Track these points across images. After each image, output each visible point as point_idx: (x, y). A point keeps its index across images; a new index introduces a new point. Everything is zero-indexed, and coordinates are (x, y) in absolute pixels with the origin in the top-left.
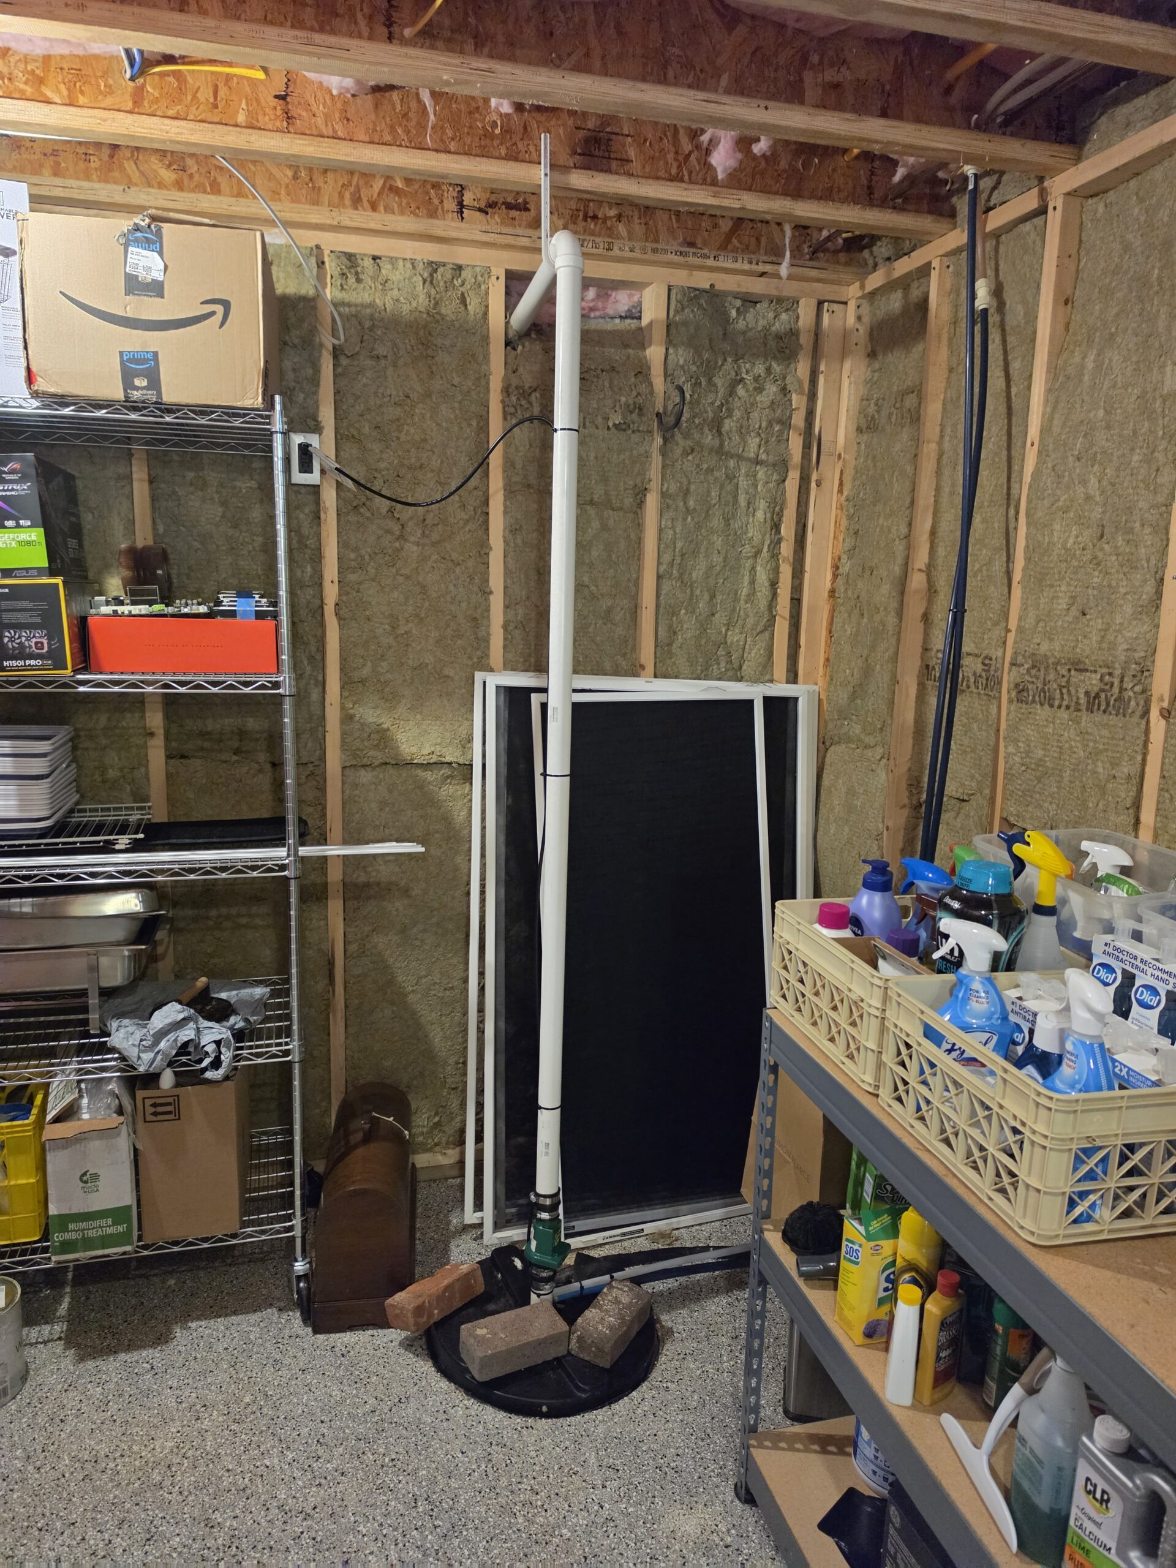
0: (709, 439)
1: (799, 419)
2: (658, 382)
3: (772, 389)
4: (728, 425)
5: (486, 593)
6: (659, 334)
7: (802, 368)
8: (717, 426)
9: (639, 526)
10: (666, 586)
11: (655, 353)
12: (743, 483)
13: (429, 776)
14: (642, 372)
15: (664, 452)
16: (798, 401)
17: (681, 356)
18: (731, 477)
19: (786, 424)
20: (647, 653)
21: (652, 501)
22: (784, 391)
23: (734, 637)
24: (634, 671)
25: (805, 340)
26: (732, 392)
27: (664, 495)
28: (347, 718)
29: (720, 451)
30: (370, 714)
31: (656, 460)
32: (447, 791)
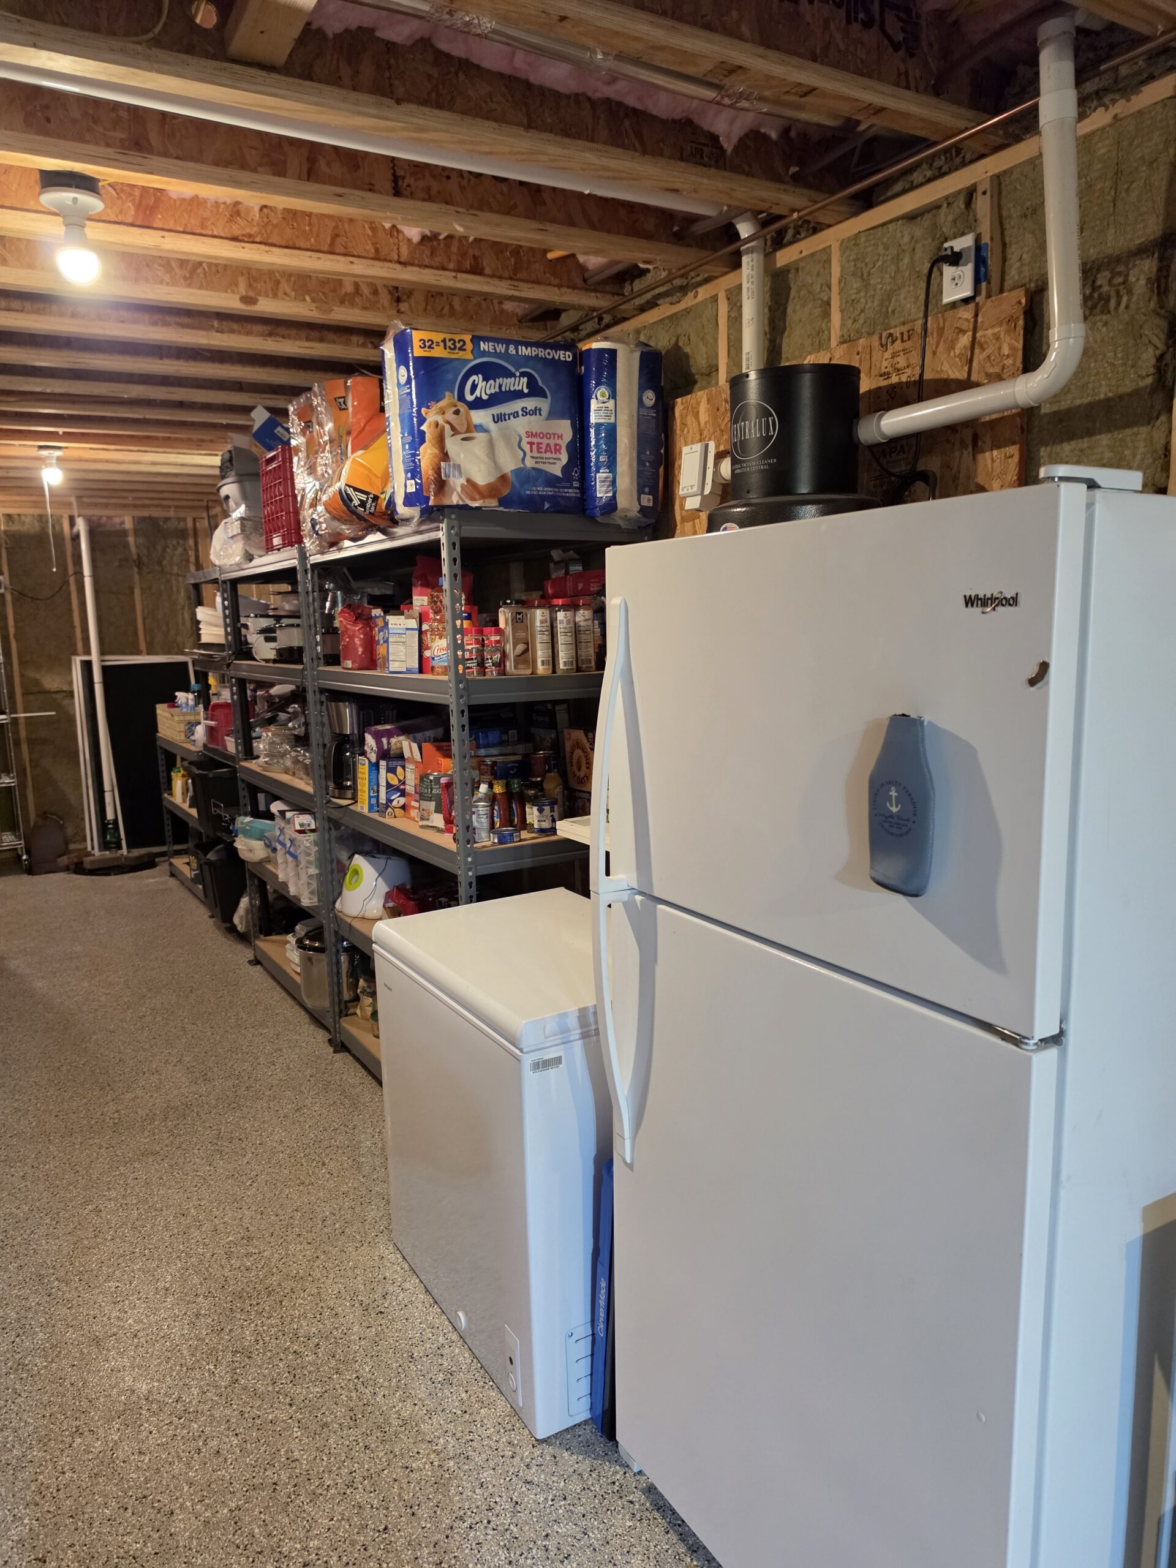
0: (157, 568)
1: (192, 559)
2: (133, 550)
3: (180, 550)
4: (164, 563)
5: (73, 627)
6: (131, 533)
7: (191, 542)
8: (160, 563)
9: (133, 600)
10: (147, 621)
11: (131, 539)
12: (174, 582)
13: (57, 696)
14: (126, 546)
15: (139, 573)
16: (191, 553)
17: (141, 540)
18: (168, 581)
19: (188, 561)
20: (143, 646)
21: (137, 592)
22: (185, 550)
23: (179, 639)
24: (139, 653)
25: (191, 532)
26: (164, 550)
27: (142, 589)
28: (22, 676)
29: (162, 571)
30: (31, 674)
31: (136, 578)
32: (66, 702)
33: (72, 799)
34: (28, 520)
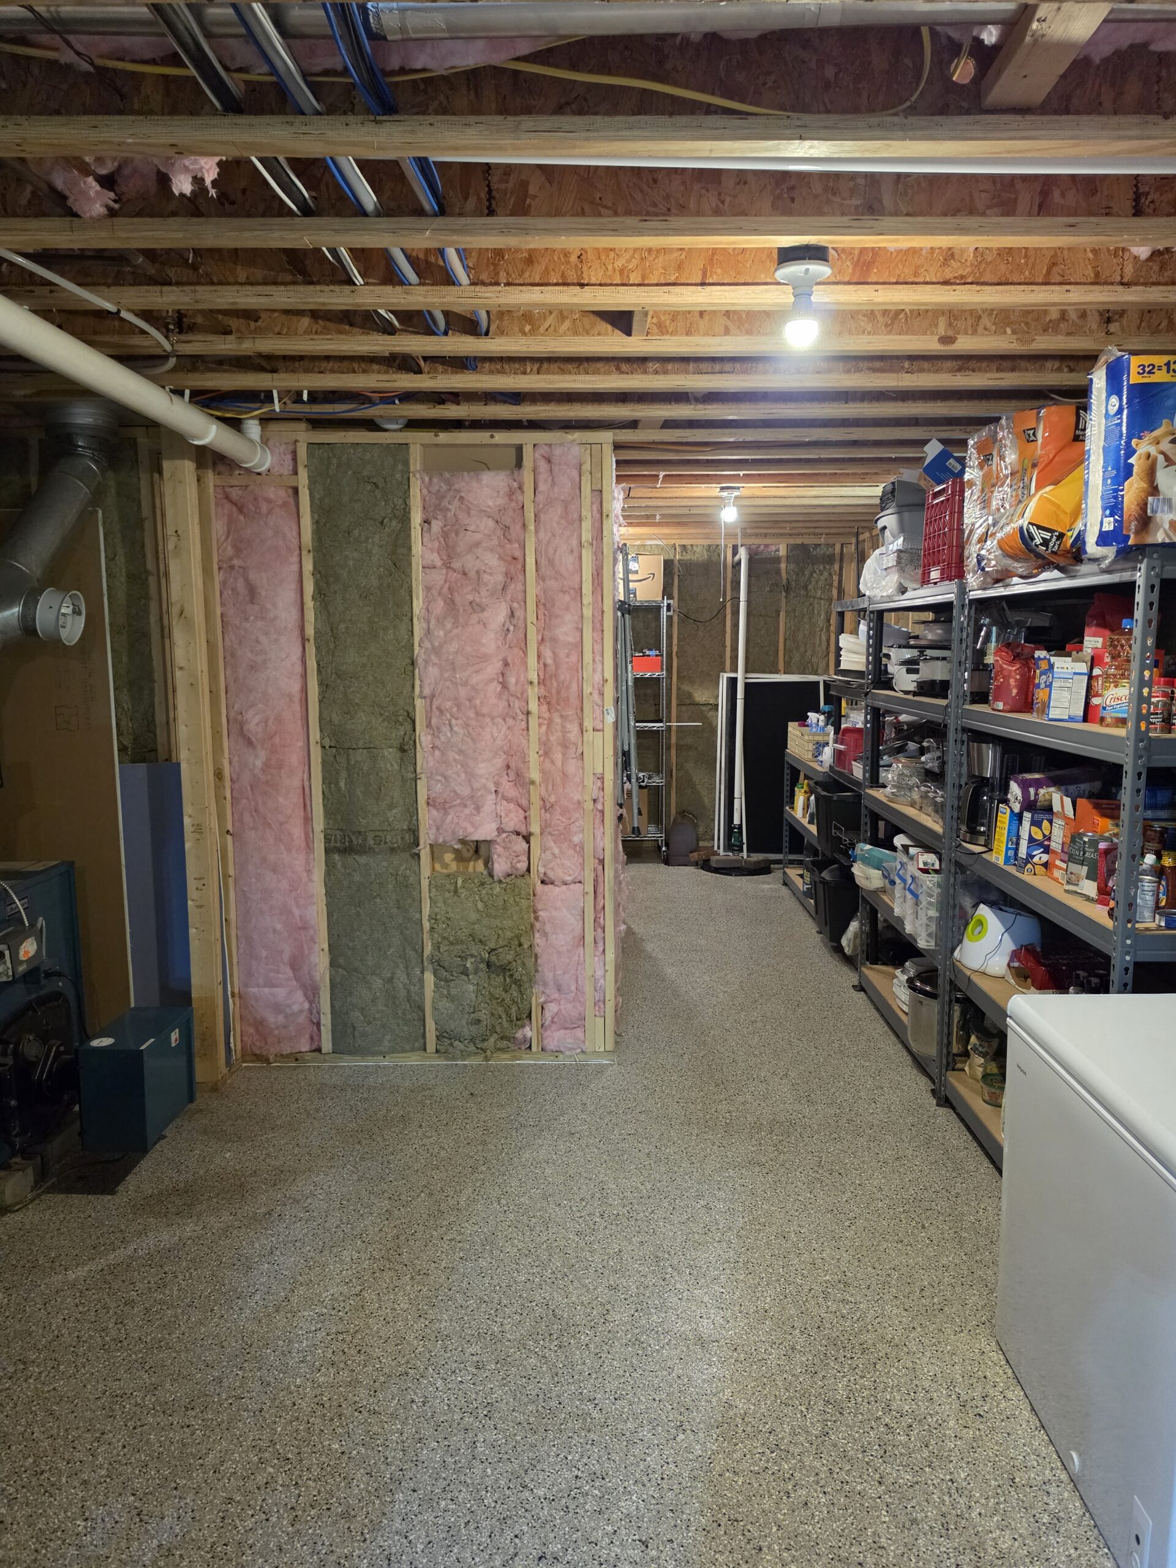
0: (802, 592)
1: (836, 584)
2: (784, 575)
3: (826, 574)
4: (810, 587)
5: (724, 647)
6: (784, 560)
7: (837, 567)
8: (806, 587)
9: (778, 622)
10: (788, 642)
11: (783, 566)
12: (816, 606)
13: (704, 708)
14: (778, 572)
15: (786, 597)
16: (836, 578)
17: (792, 566)
18: (811, 604)
19: (831, 585)
20: (781, 666)
21: (782, 614)
22: (830, 574)
23: (814, 659)
24: (777, 672)
25: (837, 557)
26: (811, 575)
27: (787, 612)
28: (679, 689)
29: (807, 596)
30: (686, 687)
31: (784, 600)
32: (711, 714)
33: (706, 801)
34: (698, 550)
